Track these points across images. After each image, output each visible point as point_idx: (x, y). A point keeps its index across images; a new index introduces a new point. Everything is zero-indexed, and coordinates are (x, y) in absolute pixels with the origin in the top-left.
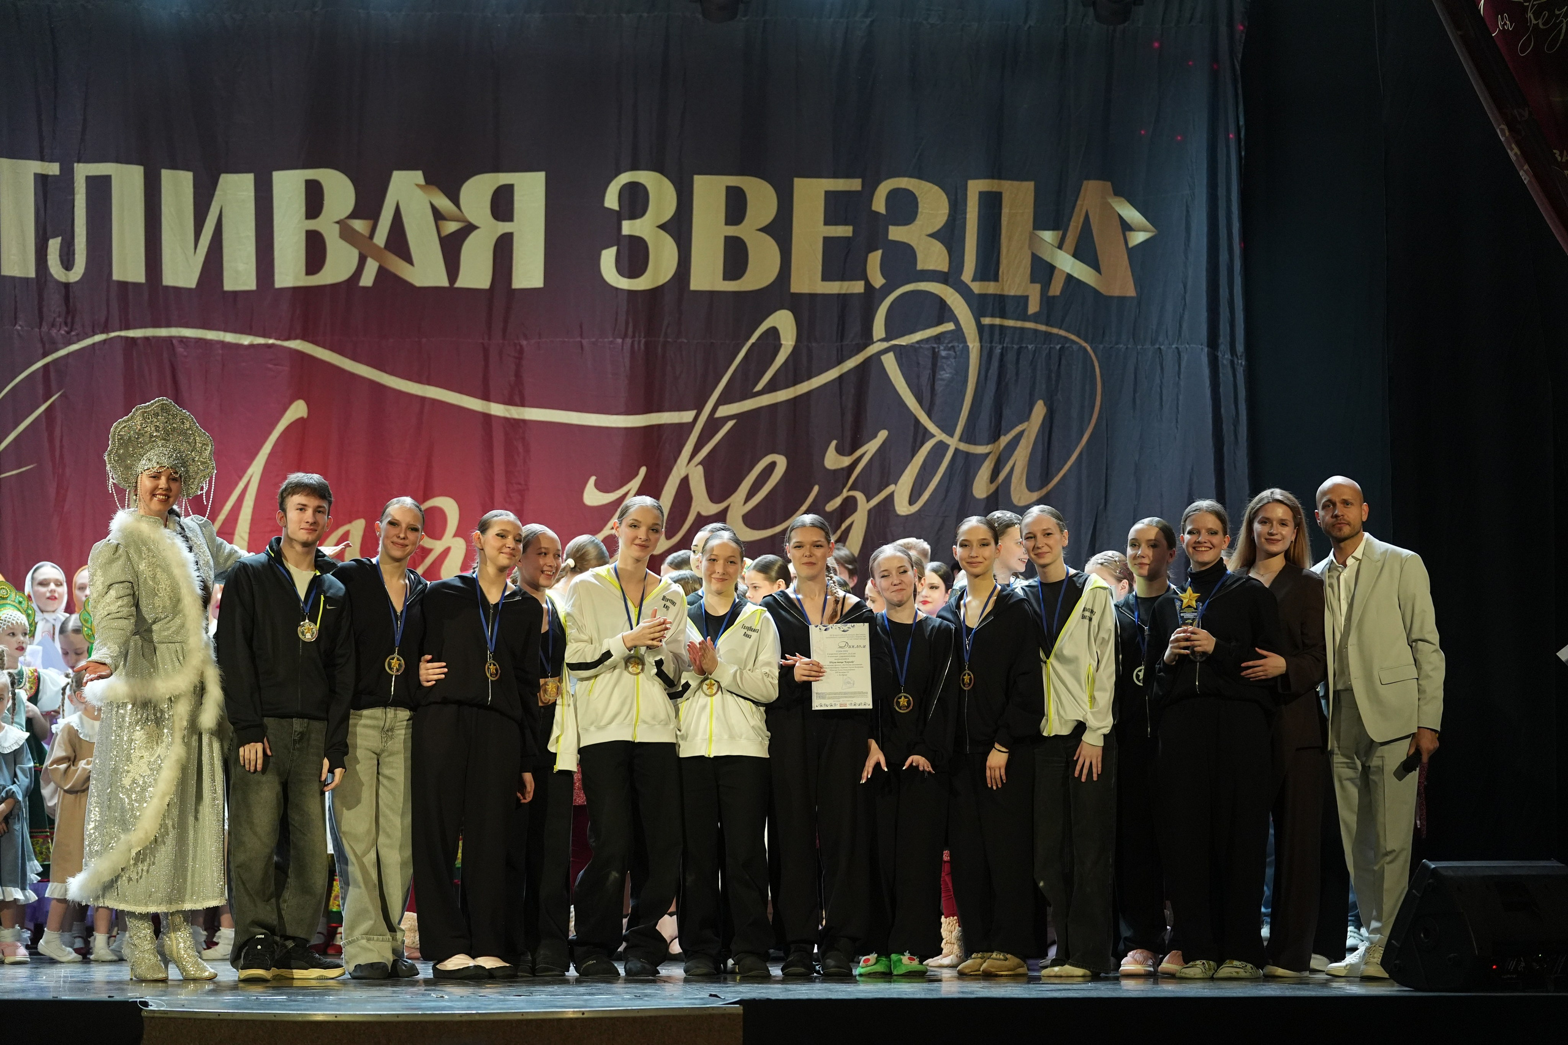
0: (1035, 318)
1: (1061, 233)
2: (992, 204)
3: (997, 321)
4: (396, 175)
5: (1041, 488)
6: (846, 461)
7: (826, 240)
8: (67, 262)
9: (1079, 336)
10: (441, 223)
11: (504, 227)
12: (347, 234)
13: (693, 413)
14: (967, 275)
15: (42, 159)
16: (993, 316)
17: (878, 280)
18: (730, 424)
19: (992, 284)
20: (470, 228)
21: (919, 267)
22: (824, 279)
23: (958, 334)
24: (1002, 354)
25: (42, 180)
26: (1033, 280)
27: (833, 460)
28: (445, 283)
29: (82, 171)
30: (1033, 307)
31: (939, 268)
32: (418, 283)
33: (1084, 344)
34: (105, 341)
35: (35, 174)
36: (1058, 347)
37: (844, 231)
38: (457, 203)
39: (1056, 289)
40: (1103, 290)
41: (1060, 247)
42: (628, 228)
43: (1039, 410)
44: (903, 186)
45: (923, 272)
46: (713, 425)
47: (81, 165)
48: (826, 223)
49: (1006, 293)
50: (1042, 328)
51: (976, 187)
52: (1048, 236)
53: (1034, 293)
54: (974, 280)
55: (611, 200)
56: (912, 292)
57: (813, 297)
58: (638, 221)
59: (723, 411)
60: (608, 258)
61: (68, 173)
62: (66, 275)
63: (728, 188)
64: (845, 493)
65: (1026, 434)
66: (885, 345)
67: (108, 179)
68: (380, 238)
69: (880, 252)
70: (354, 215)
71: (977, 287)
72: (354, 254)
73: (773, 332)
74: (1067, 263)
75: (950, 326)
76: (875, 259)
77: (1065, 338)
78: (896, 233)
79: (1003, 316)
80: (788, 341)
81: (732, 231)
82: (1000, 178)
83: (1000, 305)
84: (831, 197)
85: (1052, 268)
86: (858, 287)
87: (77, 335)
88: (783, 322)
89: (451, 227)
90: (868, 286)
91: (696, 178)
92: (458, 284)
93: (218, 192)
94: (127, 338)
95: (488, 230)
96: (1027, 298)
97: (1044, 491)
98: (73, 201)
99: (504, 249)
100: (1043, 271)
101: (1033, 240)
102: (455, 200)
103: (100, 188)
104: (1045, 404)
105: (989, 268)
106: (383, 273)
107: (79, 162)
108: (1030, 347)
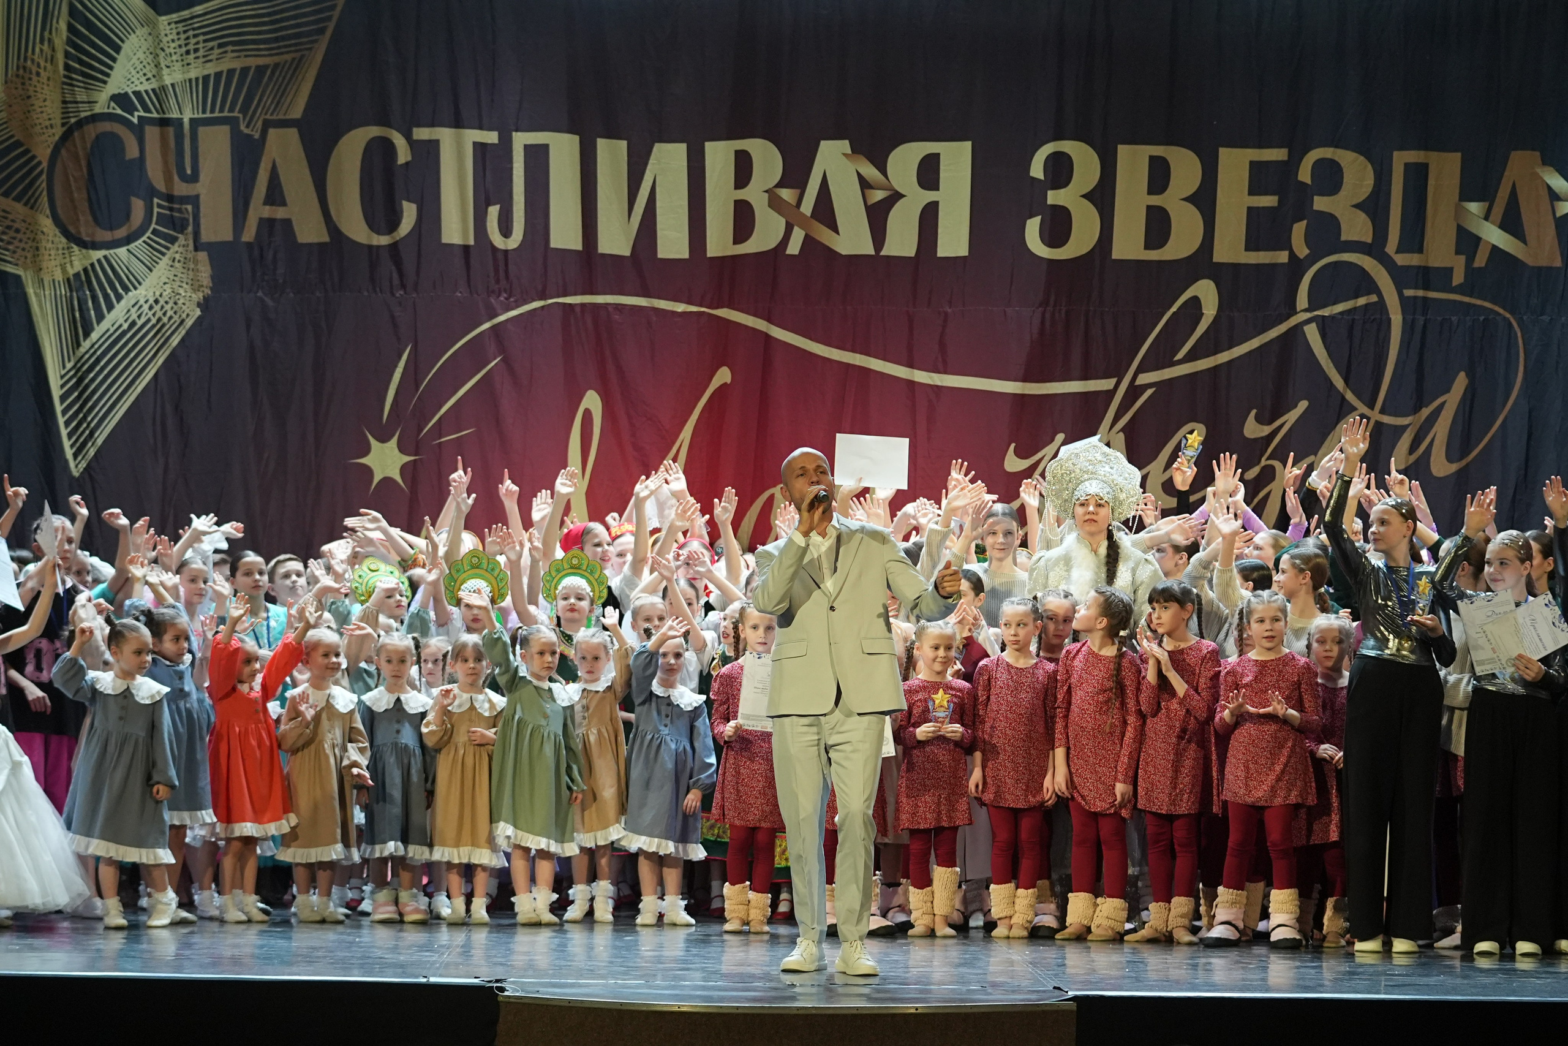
0: (1460, 290)
1: (1487, 204)
2: (1418, 175)
3: (1420, 293)
4: (824, 144)
5: (1461, 459)
6: (1266, 430)
7: (1249, 209)
8: (506, 230)
9: (1504, 309)
10: (868, 192)
11: (930, 196)
12: (775, 203)
13: (1114, 381)
14: (1391, 248)
15: (481, 128)
16: (1416, 288)
17: (1302, 251)
18: (1149, 392)
19: (1416, 255)
20: (896, 196)
21: (1343, 238)
22: (1247, 249)
23: (1381, 305)
24: (1425, 326)
25: (480, 148)
26: (1458, 252)
27: (1253, 429)
28: (871, 251)
29: (521, 140)
30: (1458, 278)
31: (1363, 239)
32: (844, 252)
33: (1508, 315)
34: (543, 307)
35: (475, 143)
36: (1482, 318)
37: (1269, 201)
38: (885, 174)
39: (1480, 261)
40: (1530, 261)
41: (1486, 218)
42: (1054, 197)
43: (1461, 382)
44: (1329, 156)
45: (1346, 242)
46: (1134, 391)
47: (519, 134)
48: (1251, 193)
49: (1431, 264)
50: (1466, 299)
51: (1400, 159)
52: (1474, 207)
53: (1458, 264)
54: (1397, 252)
55: (1037, 171)
56: (1336, 263)
57: (1236, 267)
58: (1062, 191)
59: (1144, 379)
60: (1033, 227)
61: (506, 143)
62: (505, 243)
63: (1151, 158)
64: (1263, 462)
65: (1447, 405)
66: (1308, 315)
67: (545, 148)
68: (807, 207)
69: (1305, 222)
70: (781, 184)
71: (1401, 260)
72: (782, 222)
73: (1195, 302)
74: (1494, 235)
75: (1374, 298)
76: (1299, 229)
77: (1492, 310)
78: (1320, 203)
79: (1426, 288)
80: (1210, 310)
81: (1155, 200)
82: (1426, 148)
83: (1426, 277)
84: (1256, 167)
85: (1478, 239)
86: (1283, 257)
87: (516, 301)
88: (1206, 292)
89: (878, 195)
90: (1292, 256)
91: (1120, 147)
92: (883, 253)
93: (652, 161)
94: (565, 304)
95: (916, 198)
96: (1451, 269)
97: (1464, 462)
98: (511, 169)
99: (929, 217)
100: (1467, 242)
101: (1459, 212)
102: (883, 170)
103: (538, 157)
104: (1467, 375)
105: (1413, 239)
106: (809, 242)
107: (517, 131)
108: (1453, 318)
